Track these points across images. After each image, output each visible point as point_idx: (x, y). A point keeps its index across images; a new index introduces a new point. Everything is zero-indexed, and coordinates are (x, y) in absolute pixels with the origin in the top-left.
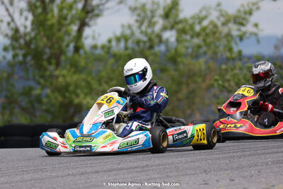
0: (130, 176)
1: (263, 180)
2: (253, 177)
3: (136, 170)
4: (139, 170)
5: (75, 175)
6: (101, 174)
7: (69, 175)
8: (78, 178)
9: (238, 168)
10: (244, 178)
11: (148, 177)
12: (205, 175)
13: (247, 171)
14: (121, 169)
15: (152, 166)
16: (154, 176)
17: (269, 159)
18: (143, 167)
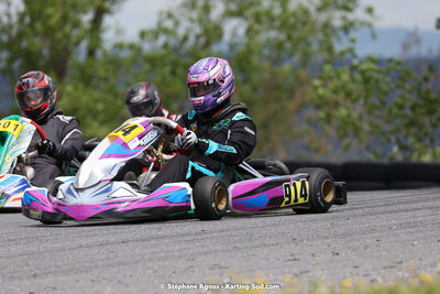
0: (177, 247)
1: (384, 253)
2: (369, 250)
3: (187, 238)
4: (191, 238)
5: (90, 247)
6: (131, 244)
7: (81, 246)
8: (95, 250)
9: (344, 235)
10: (354, 250)
11: (205, 249)
12: (293, 245)
13: (359, 240)
14: (162, 237)
15: (211, 232)
16: (214, 248)
17: (394, 220)
18: (197, 234)
